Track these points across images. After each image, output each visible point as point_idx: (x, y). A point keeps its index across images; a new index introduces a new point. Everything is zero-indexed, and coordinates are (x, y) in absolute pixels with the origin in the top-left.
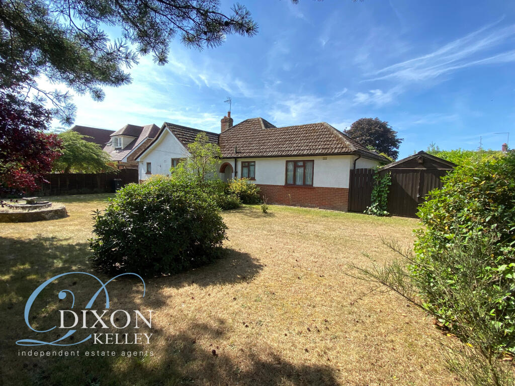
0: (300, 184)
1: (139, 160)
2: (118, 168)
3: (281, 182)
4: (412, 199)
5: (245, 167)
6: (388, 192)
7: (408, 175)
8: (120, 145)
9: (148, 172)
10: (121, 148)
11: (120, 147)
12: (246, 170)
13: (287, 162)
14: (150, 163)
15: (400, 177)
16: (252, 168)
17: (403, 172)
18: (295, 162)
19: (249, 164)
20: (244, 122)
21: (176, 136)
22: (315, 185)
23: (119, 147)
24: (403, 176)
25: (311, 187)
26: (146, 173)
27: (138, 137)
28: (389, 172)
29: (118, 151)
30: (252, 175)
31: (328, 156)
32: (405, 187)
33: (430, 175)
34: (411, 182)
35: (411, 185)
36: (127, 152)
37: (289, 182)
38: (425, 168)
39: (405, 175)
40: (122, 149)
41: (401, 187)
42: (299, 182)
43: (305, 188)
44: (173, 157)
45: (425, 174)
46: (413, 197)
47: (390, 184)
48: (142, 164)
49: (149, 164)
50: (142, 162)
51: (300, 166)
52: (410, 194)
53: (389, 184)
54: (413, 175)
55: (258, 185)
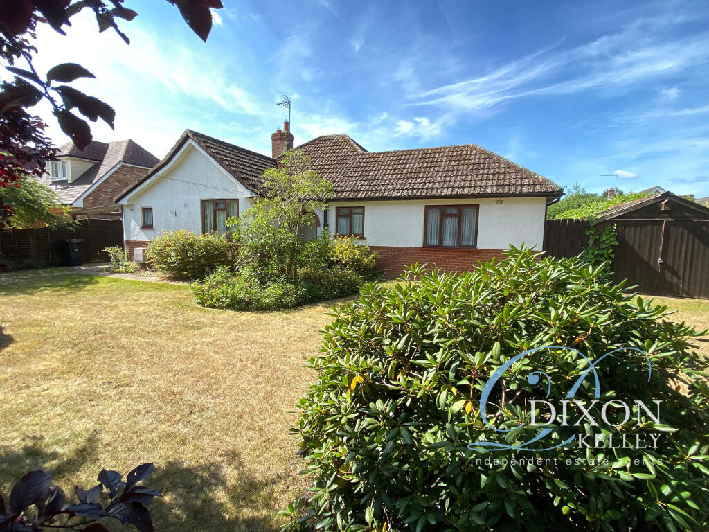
0: (450, 244)
1: (124, 202)
2: (74, 218)
3: (416, 241)
4: (650, 266)
5: (344, 216)
6: (612, 256)
7: (644, 229)
8: (64, 176)
9: (147, 226)
10: (67, 181)
11: (65, 179)
12: (343, 222)
13: (427, 208)
14: (151, 209)
15: (630, 233)
16: (357, 218)
17: (636, 224)
18: (442, 208)
19: (350, 211)
20: (315, 140)
21: (215, 158)
22: (480, 246)
23: (60, 178)
24: (635, 230)
25: (473, 250)
26: (142, 228)
27: (101, 161)
28: (612, 225)
29: (59, 186)
30: (357, 230)
31: (505, 199)
32: (639, 248)
33: (680, 229)
34: (648, 241)
35: (648, 245)
36: (82, 189)
37: (429, 242)
38: (672, 218)
39: (638, 228)
40: (70, 182)
41: (633, 249)
42: (449, 241)
43: (461, 252)
44: (205, 198)
45: (672, 228)
46: (652, 264)
47: (616, 243)
48: (132, 210)
49: (147, 211)
50: (131, 206)
51: (451, 215)
52: (647, 260)
53: (613, 243)
54: (652, 229)
55: (373, 248)
